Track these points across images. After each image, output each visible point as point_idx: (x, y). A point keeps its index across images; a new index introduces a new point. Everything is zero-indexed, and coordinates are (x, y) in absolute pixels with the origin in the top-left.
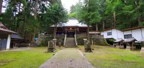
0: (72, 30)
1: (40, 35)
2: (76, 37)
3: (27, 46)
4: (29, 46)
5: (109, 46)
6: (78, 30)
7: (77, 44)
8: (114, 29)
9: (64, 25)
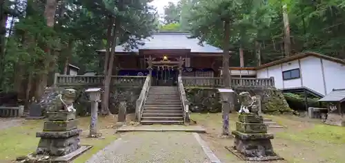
0: (169, 62)
1: (59, 78)
2: (181, 85)
3: (13, 116)
4: (17, 116)
5: (294, 114)
6: (188, 65)
7: (187, 109)
8: (310, 57)
9: (143, 44)
